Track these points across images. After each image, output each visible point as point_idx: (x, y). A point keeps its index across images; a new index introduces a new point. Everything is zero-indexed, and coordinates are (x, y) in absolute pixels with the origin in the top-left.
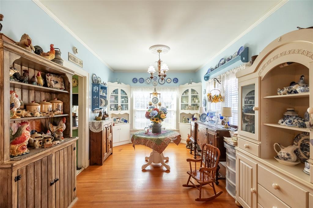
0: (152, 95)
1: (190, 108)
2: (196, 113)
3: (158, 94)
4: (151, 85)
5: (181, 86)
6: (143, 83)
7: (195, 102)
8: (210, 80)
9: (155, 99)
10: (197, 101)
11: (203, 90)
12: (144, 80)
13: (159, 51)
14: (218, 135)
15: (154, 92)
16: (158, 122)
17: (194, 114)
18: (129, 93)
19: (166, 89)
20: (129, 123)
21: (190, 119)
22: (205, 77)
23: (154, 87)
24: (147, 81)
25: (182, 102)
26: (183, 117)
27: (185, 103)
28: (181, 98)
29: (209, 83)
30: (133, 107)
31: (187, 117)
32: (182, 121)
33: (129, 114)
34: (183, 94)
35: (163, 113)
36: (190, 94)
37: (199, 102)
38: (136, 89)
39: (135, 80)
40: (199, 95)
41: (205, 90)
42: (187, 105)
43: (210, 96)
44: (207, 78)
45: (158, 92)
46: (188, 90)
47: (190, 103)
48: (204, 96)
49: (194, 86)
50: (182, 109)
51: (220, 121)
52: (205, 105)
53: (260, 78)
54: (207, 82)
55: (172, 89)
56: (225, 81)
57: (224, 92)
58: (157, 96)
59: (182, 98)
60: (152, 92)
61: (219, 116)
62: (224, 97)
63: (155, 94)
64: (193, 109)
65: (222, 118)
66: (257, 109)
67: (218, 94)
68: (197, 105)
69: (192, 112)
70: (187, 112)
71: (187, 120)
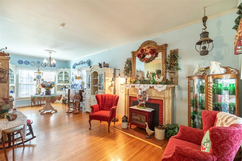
0: (36, 73)
1: (64, 82)
2: (67, 85)
3: (41, 73)
4: (35, 66)
5: (58, 69)
6: (28, 64)
7: (67, 79)
8: (75, 69)
9: (39, 76)
10: (68, 78)
11: (72, 73)
12: (29, 63)
13: (50, 53)
14: (80, 92)
15: (38, 72)
16: (50, 89)
17: (66, 85)
18: (15, 71)
19: (48, 70)
20: (14, 93)
21: (63, 89)
22: (73, 67)
23: (38, 68)
24: (32, 63)
25: (58, 78)
26: (59, 88)
27: (60, 79)
28: (57, 76)
29: (75, 70)
30: (19, 81)
31: (61, 88)
32: (58, 90)
33: (14, 87)
34: (59, 74)
35: (53, 84)
36: (63, 74)
37: (69, 79)
38: (21, 68)
39: (20, 62)
40: (69, 75)
41: (73, 73)
42: (62, 80)
43: (76, 77)
44: (74, 67)
45: (41, 72)
46: (62, 72)
47: (64, 79)
48: (72, 76)
49: (66, 70)
50: (58, 83)
51: (81, 87)
52: (73, 81)
53: (91, 73)
54: (74, 69)
55: (51, 70)
56: (83, 71)
57: (82, 75)
58: (40, 74)
59: (59, 76)
60: (36, 72)
61: (80, 85)
62: (82, 77)
63: (39, 73)
64: (65, 83)
65: (81, 86)
66: (91, 82)
67: (79, 76)
68: (67, 80)
69: (65, 84)
70: (62, 84)
71: (61, 89)
